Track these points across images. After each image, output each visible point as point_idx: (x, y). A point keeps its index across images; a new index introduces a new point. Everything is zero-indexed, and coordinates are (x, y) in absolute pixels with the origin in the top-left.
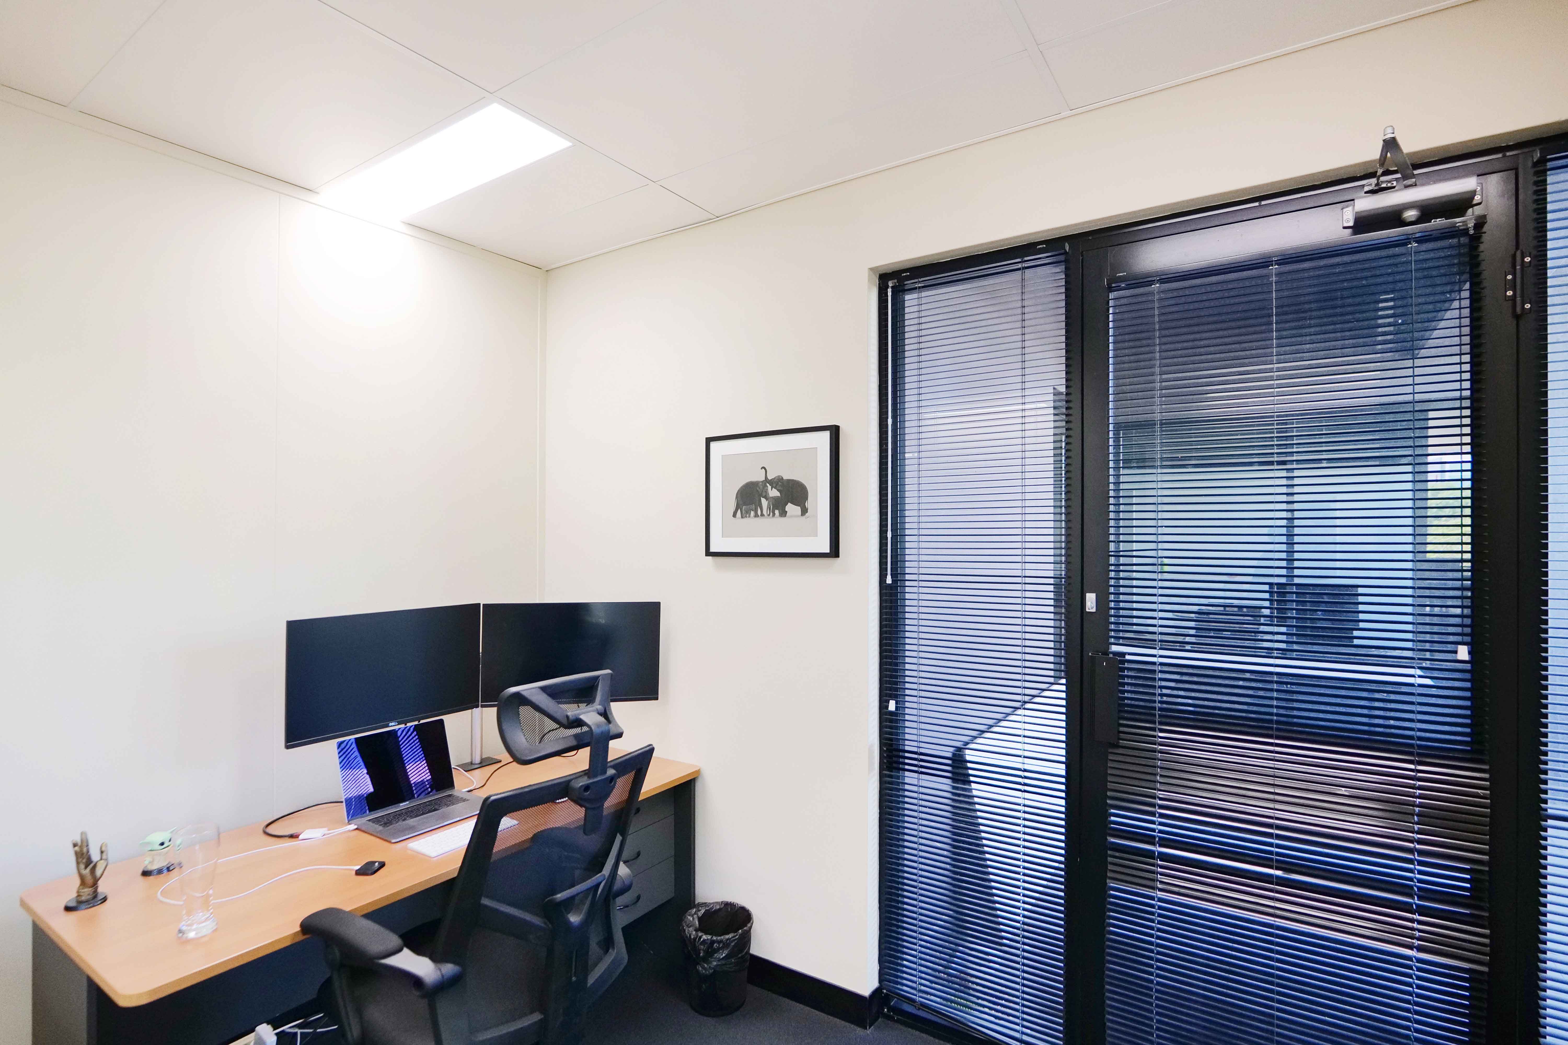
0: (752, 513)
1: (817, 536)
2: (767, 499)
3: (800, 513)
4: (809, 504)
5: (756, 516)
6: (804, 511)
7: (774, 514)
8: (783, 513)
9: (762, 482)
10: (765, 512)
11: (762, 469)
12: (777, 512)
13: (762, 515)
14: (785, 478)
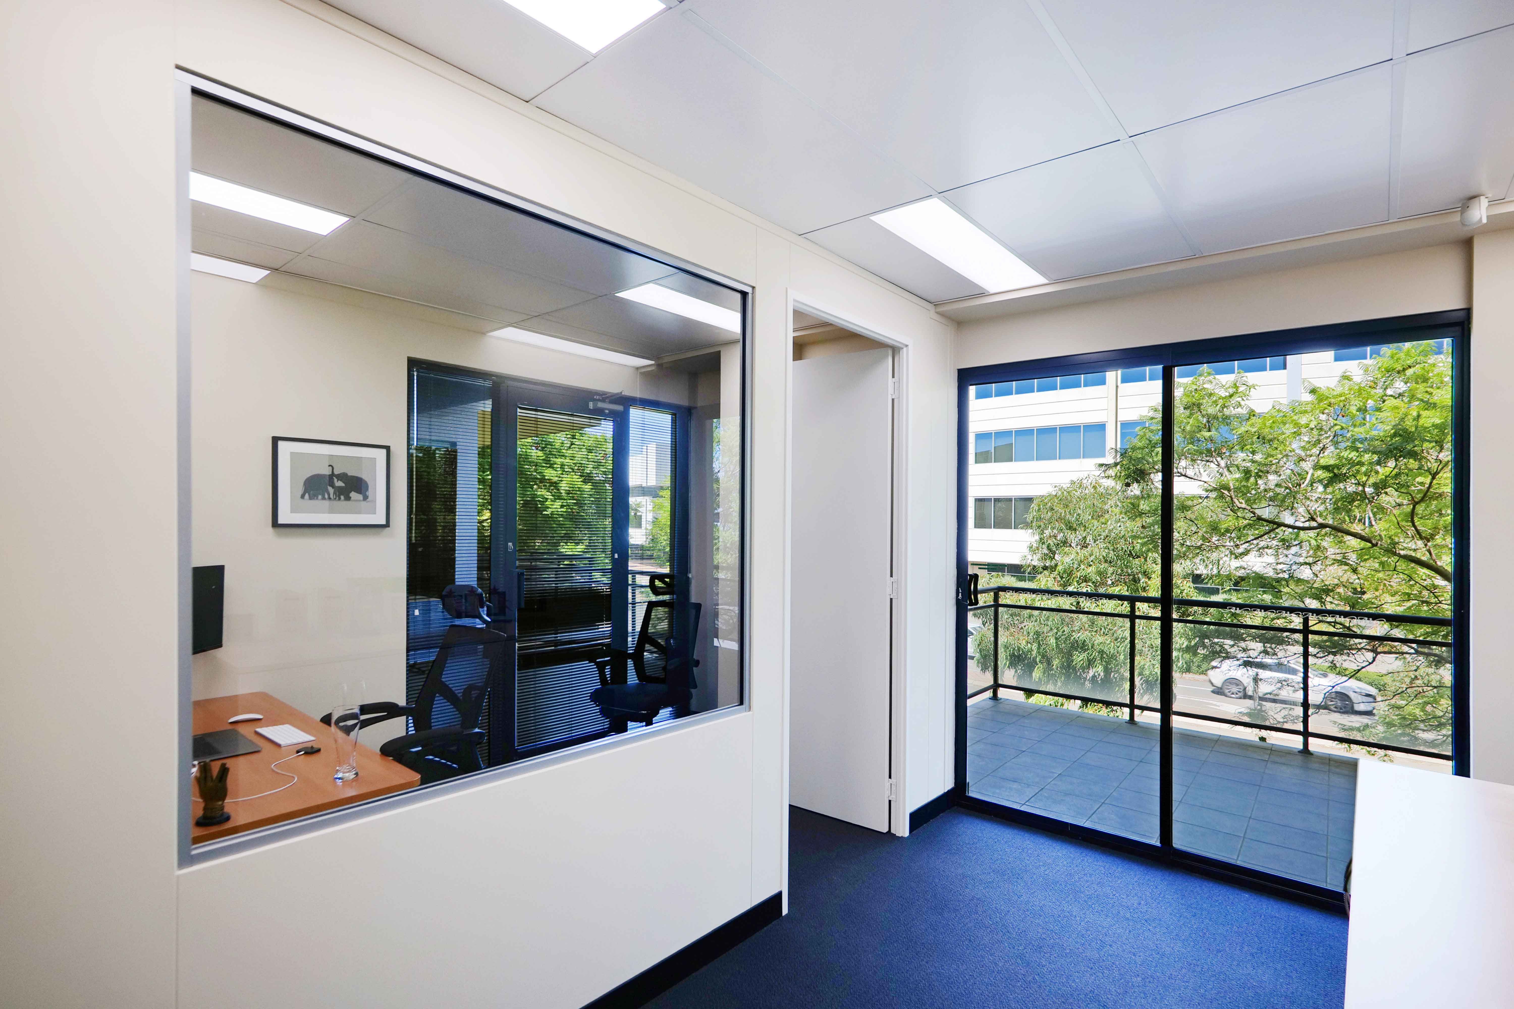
0: (320, 497)
1: (375, 514)
2: (333, 488)
3: (362, 498)
4: (369, 493)
5: (324, 498)
6: (365, 498)
7: (340, 499)
8: (348, 498)
9: (329, 475)
10: (331, 496)
11: (329, 466)
12: (342, 497)
13: (330, 498)
14: (350, 474)
